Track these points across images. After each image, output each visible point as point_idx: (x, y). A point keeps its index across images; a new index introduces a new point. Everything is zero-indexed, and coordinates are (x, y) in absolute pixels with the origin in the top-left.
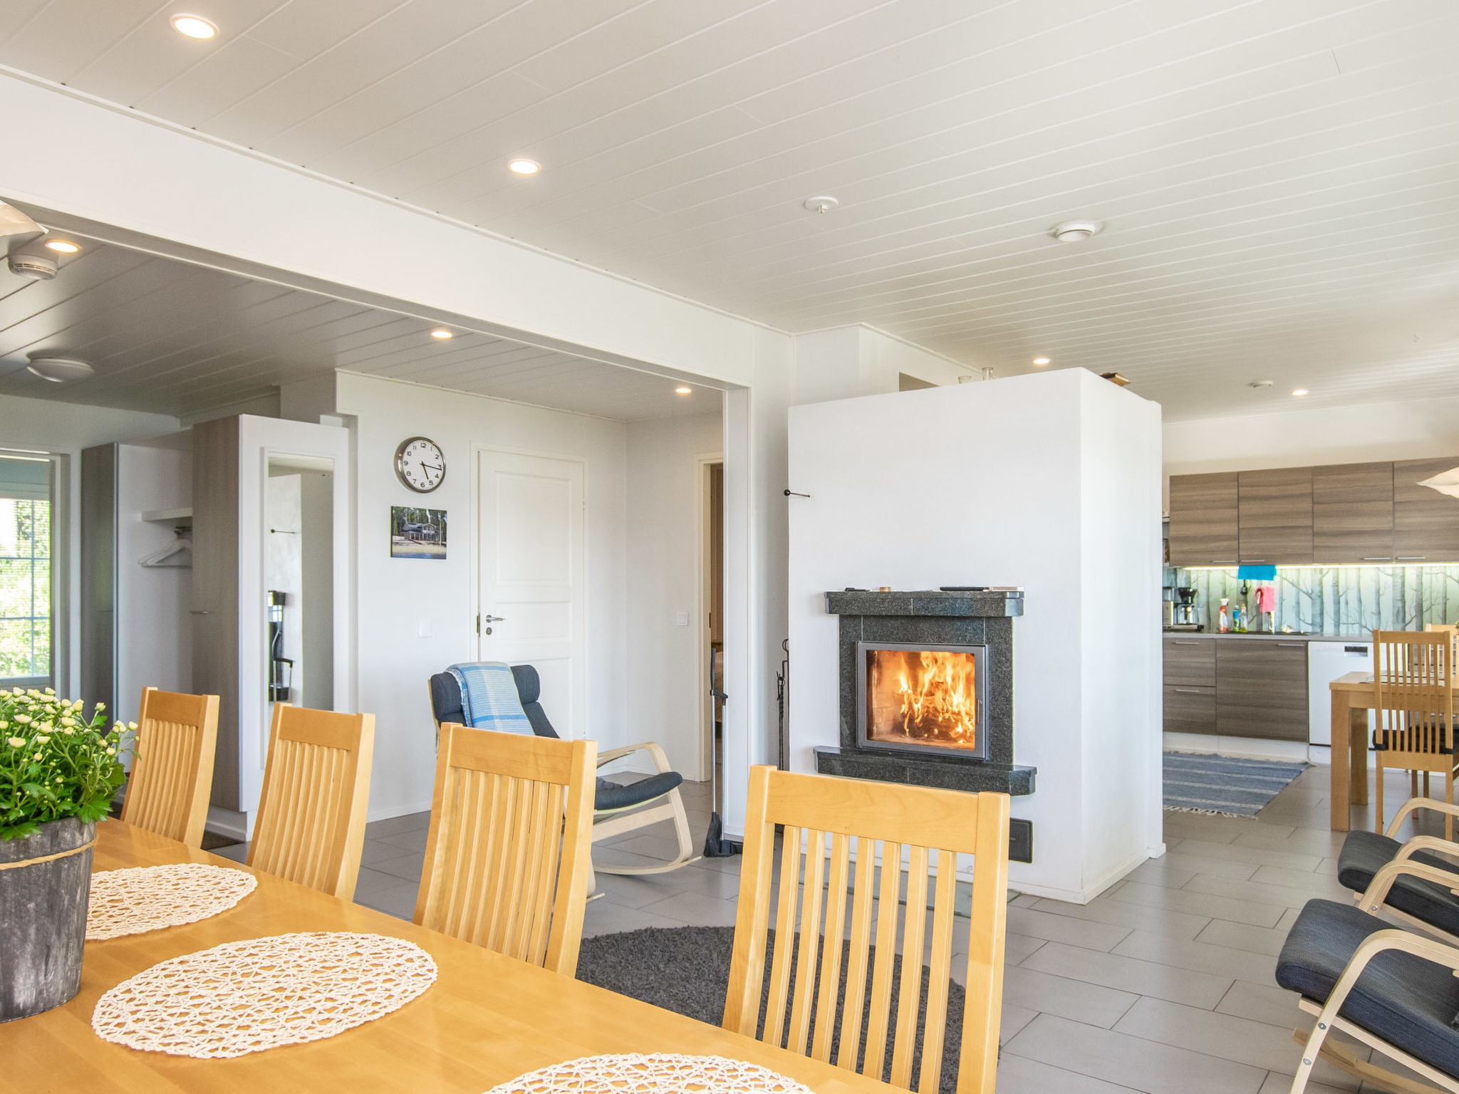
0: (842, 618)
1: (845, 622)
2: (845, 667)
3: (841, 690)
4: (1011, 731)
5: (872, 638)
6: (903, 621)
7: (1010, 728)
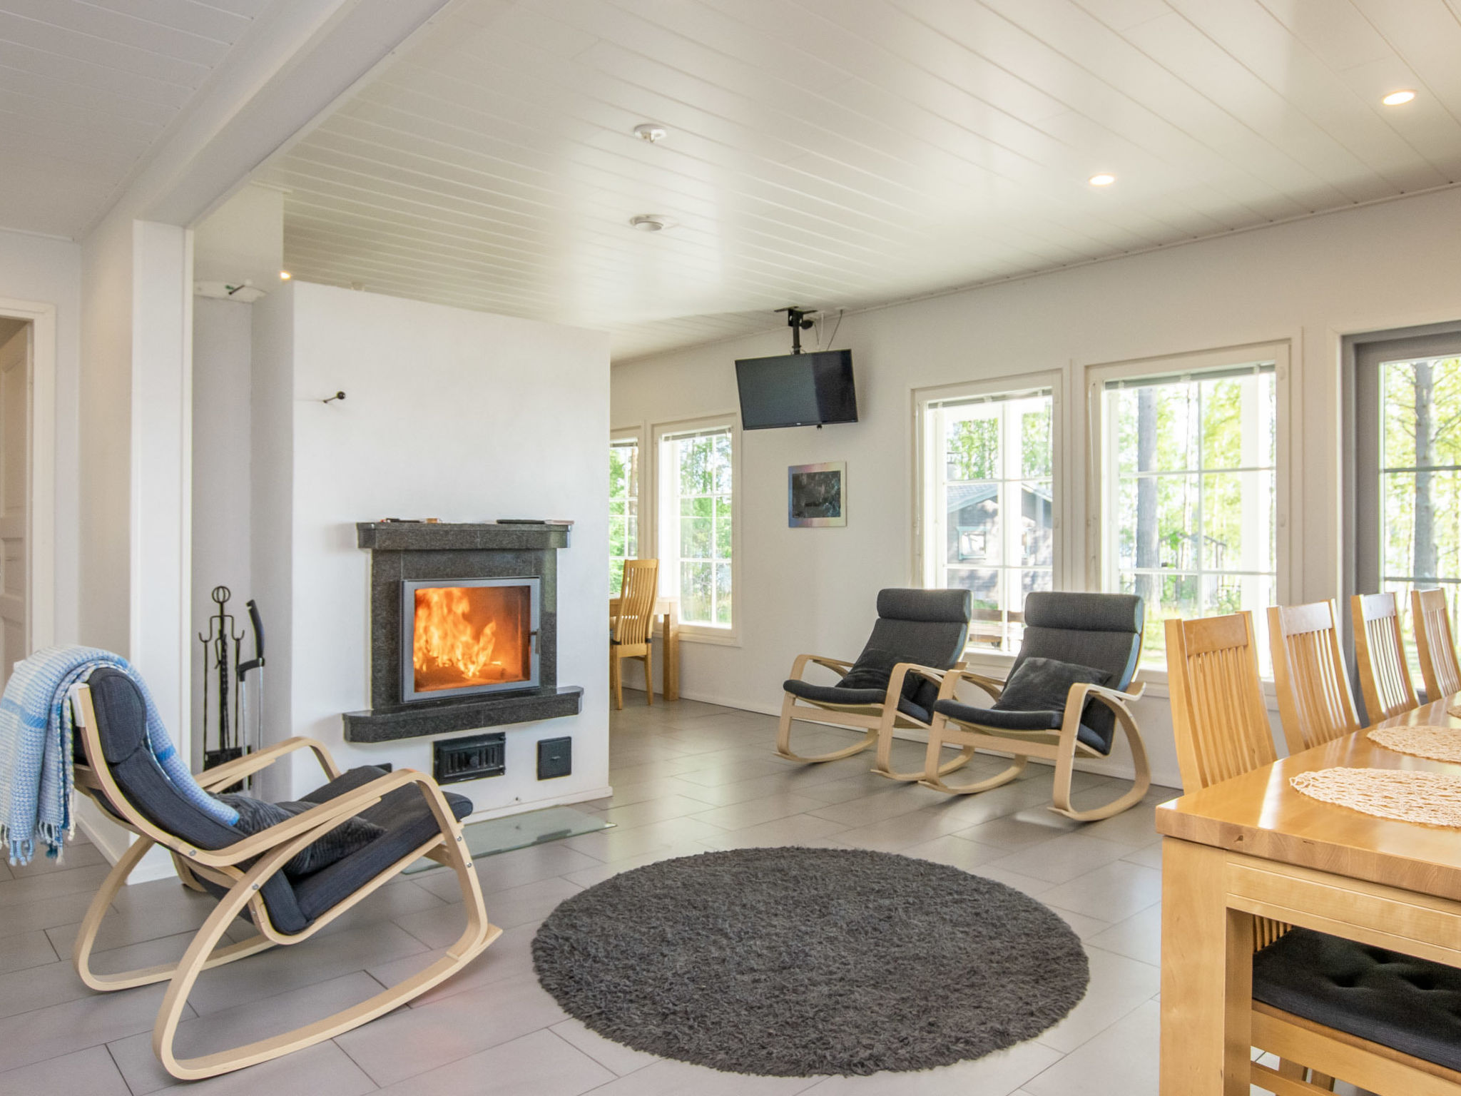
0: (376, 553)
1: (380, 558)
2: (379, 612)
3: (374, 640)
4: (556, 657)
5: (414, 574)
6: (451, 556)
7: (555, 653)
